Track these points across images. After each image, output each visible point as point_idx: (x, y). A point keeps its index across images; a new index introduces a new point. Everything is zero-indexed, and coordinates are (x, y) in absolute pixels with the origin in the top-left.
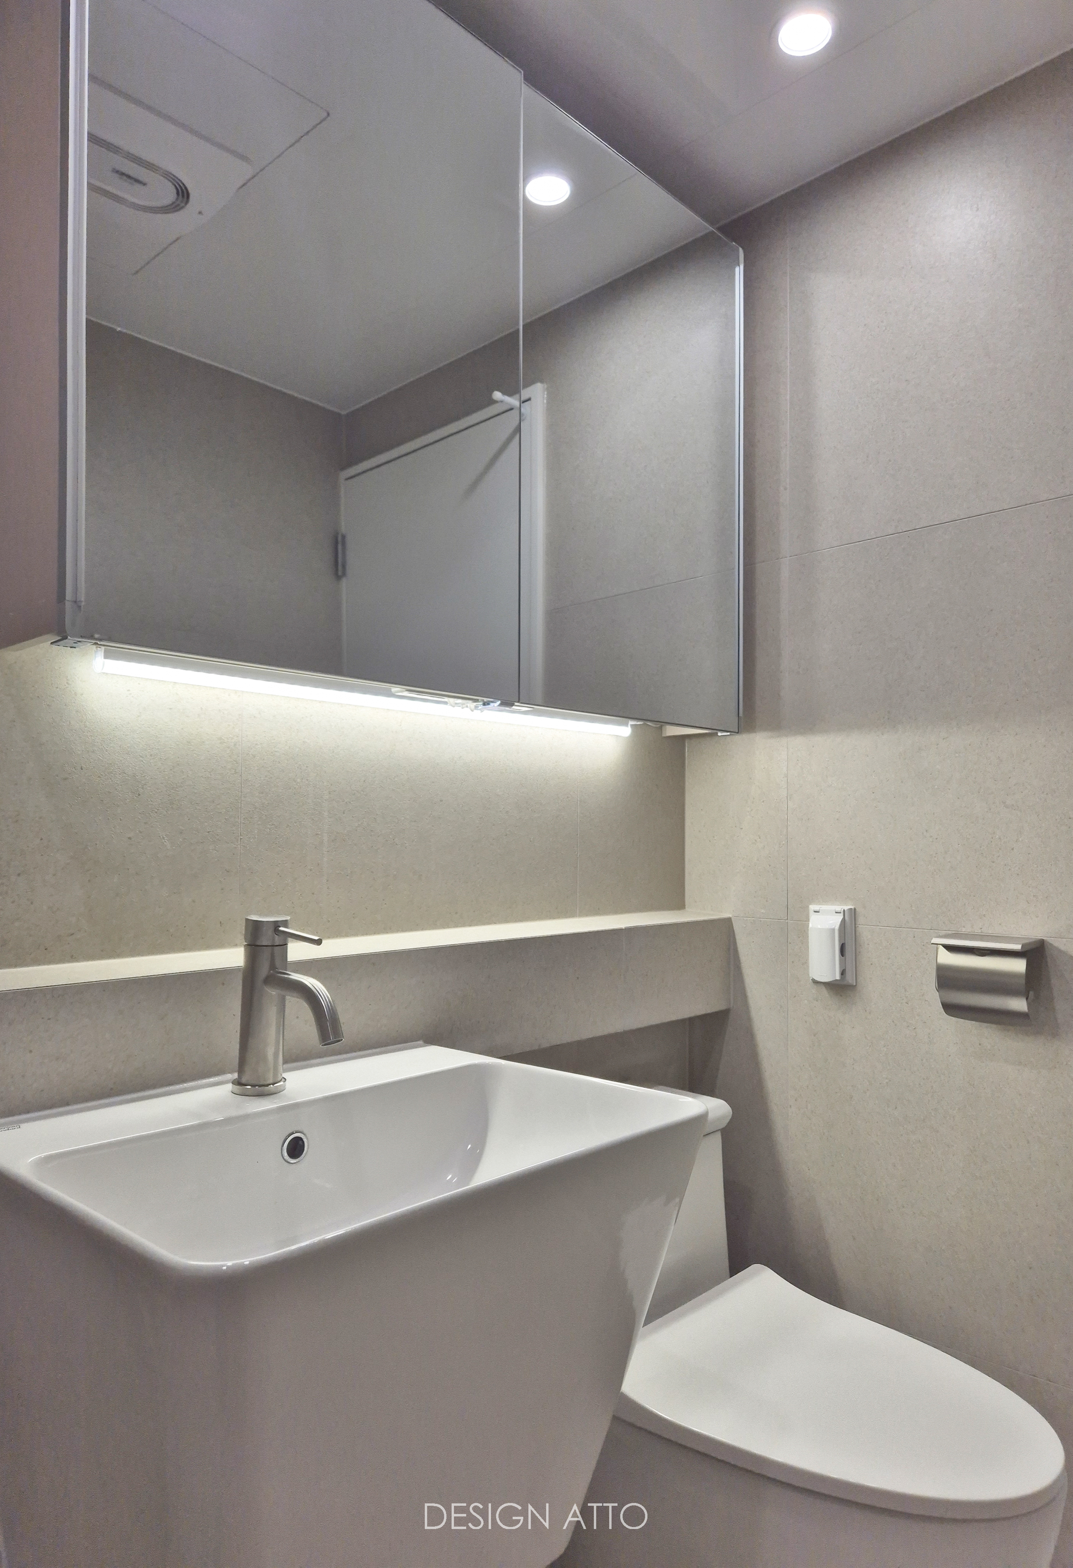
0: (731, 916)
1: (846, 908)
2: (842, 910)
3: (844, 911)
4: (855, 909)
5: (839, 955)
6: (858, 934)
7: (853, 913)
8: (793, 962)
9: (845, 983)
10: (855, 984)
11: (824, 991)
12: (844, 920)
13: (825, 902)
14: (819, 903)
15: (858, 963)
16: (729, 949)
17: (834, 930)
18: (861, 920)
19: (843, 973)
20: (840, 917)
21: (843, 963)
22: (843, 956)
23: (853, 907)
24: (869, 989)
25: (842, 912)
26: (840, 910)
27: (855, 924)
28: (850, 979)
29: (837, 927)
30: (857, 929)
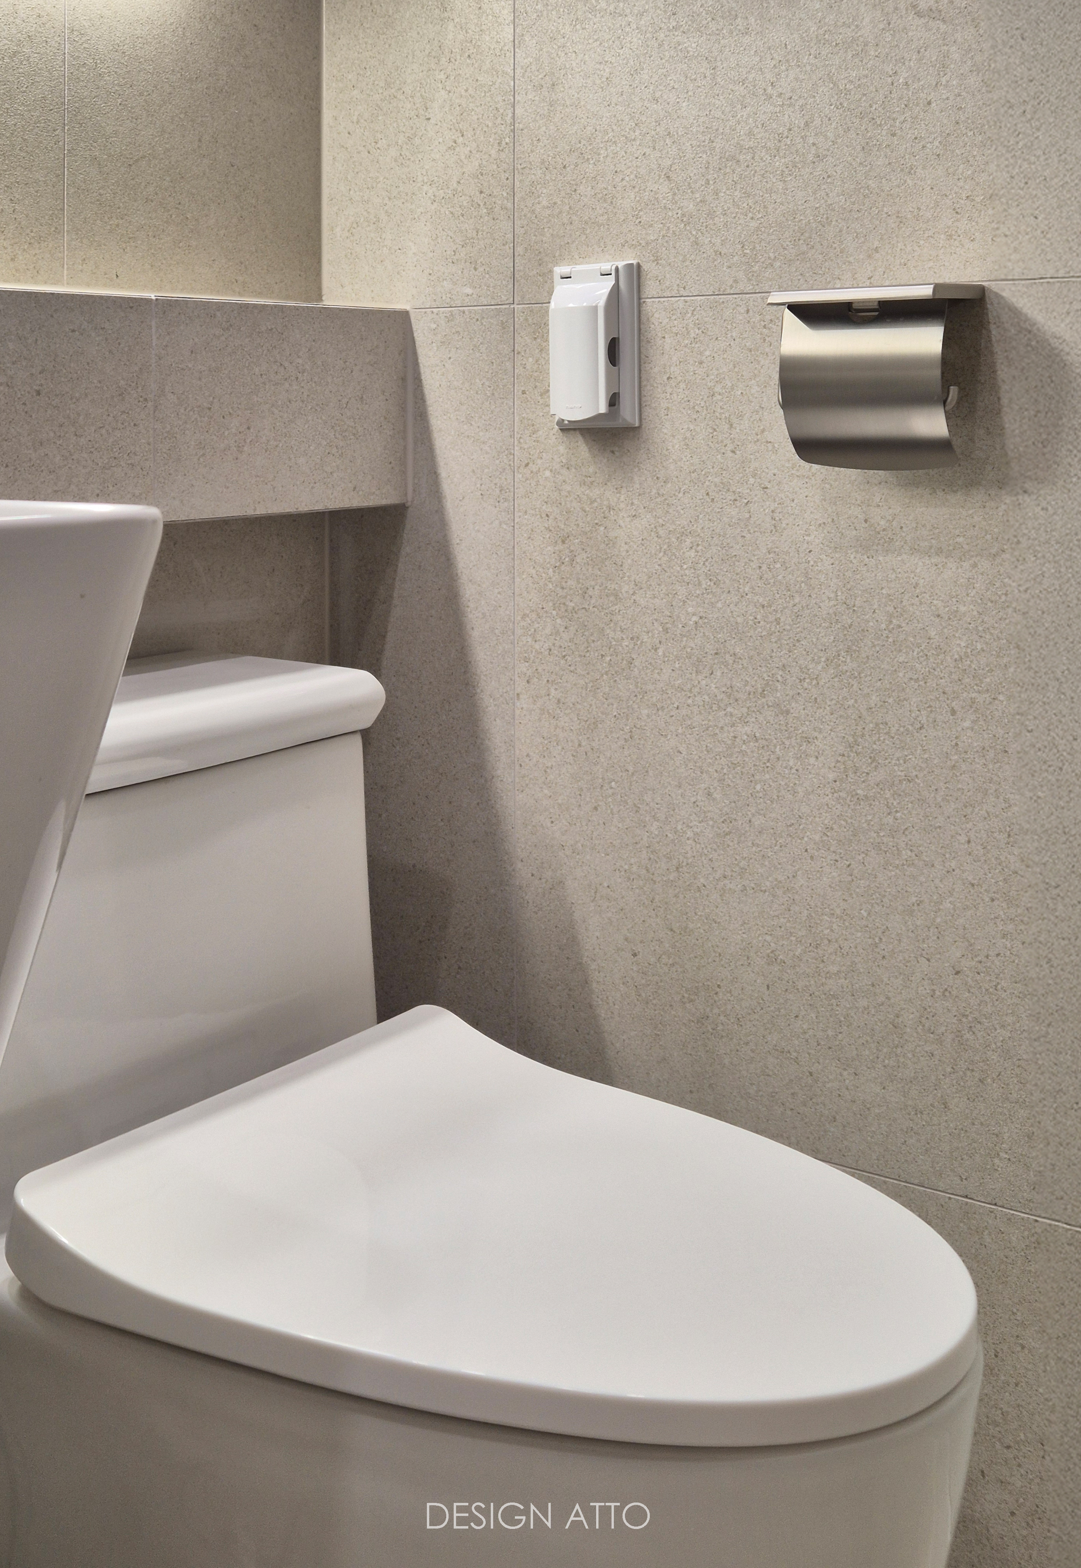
0: (407, 307)
1: (621, 264)
2: (614, 268)
3: (617, 269)
4: (639, 266)
5: (606, 363)
6: (644, 319)
7: (636, 273)
8: (524, 392)
9: (619, 423)
10: (637, 425)
11: (582, 448)
12: (616, 290)
13: (584, 258)
14: (573, 261)
15: (644, 377)
16: (404, 379)
17: (595, 309)
18: (651, 288)
19: (614, 401)
20: (610, 282)
21: (613, 380)
22: (614, 365)
23: (634, 262)
24: (665, 431)
25: (613, 273)
26: (610, 267)
27: (639, 298)
28: (628, 414)
29: (602, 303)
30: (644, 307)
